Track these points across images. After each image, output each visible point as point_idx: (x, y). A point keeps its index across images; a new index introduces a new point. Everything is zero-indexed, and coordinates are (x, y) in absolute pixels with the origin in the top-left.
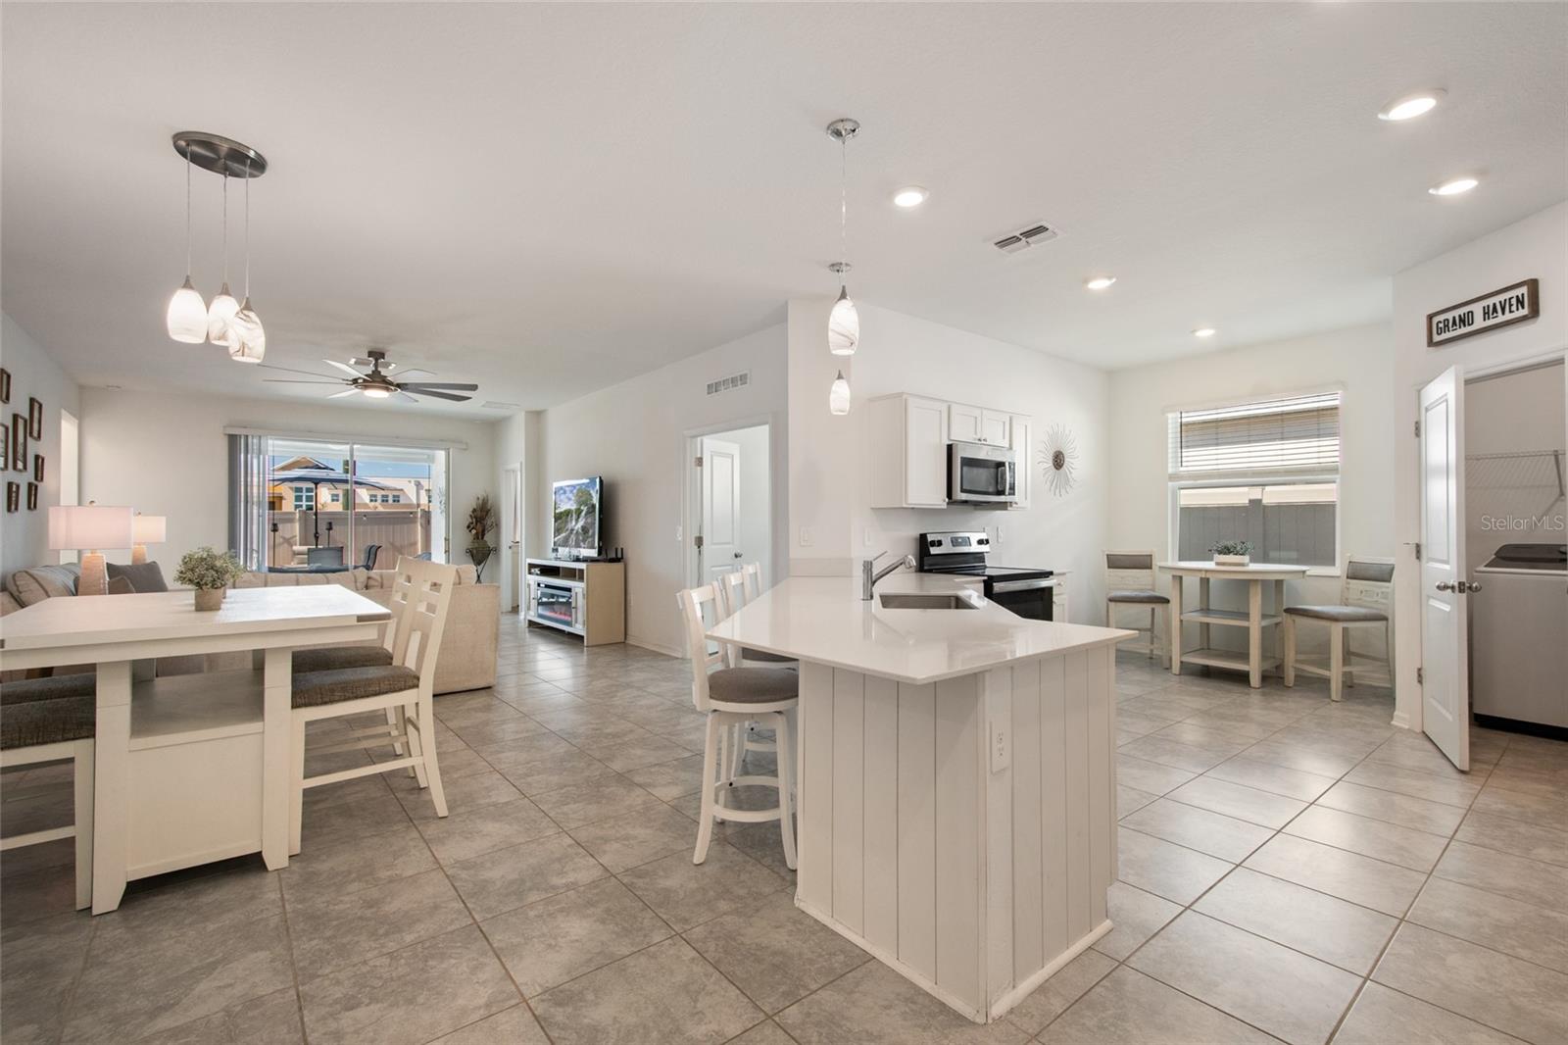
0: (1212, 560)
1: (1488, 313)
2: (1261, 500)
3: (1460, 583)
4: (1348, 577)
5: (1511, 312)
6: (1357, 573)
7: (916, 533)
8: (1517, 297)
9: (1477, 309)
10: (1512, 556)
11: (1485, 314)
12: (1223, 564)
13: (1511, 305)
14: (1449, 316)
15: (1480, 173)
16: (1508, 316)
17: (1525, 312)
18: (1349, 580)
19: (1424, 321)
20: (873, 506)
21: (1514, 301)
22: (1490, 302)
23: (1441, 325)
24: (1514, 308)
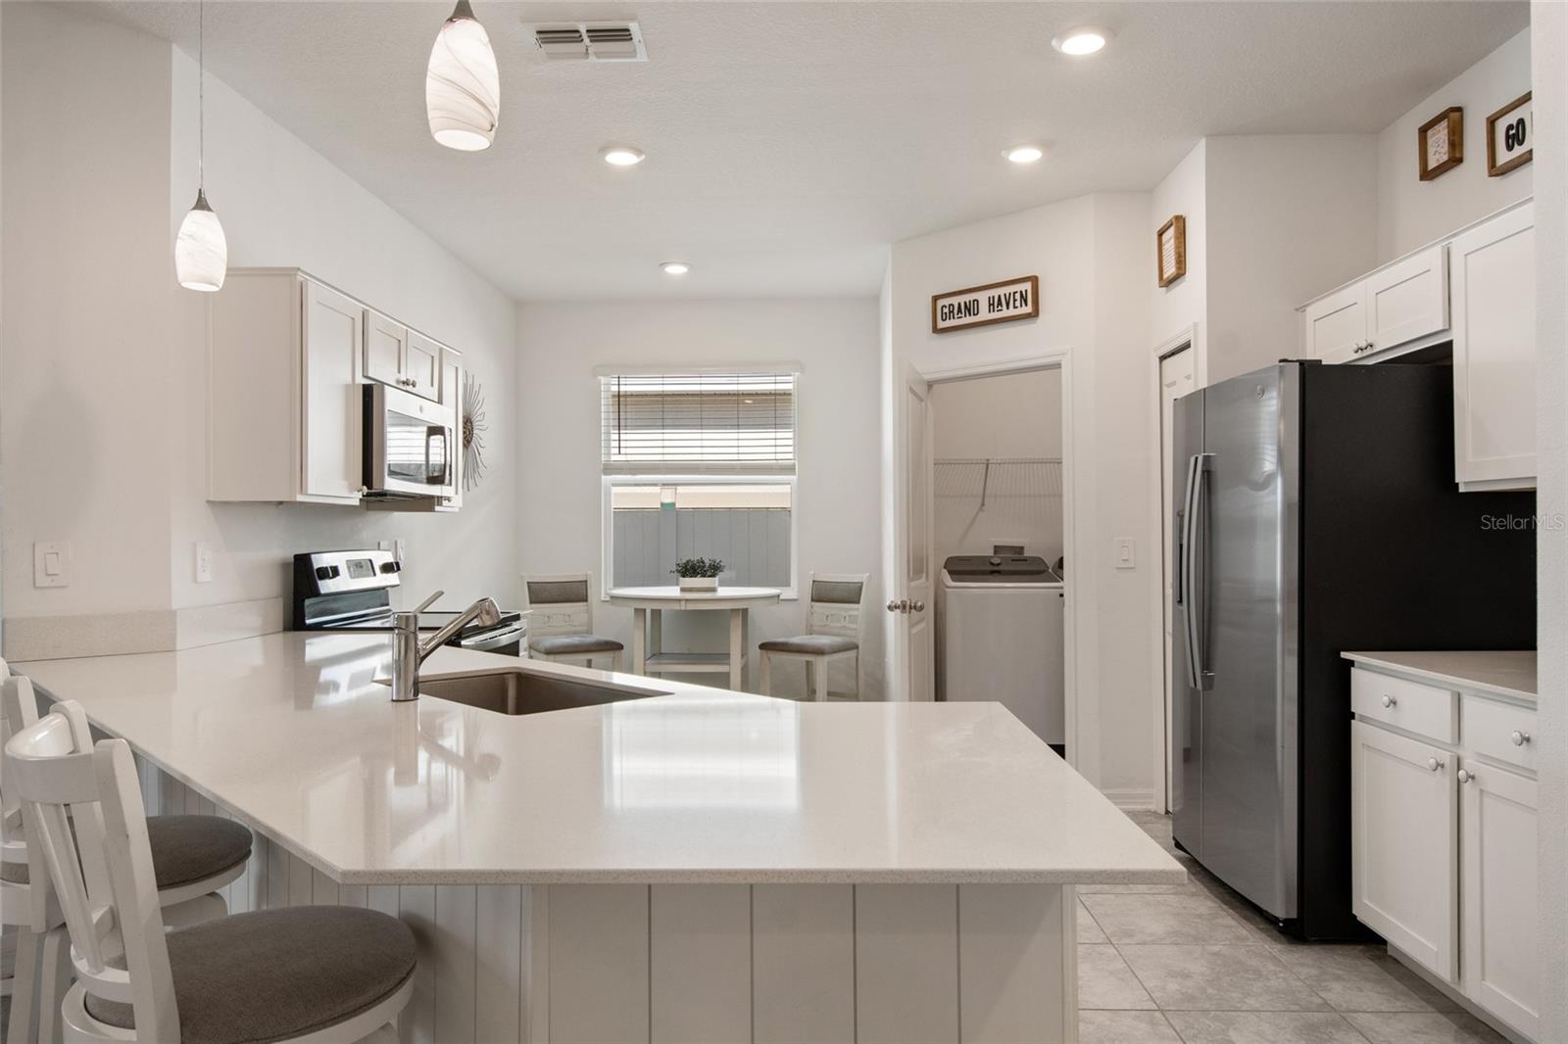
0: (677, 585)
1: (993, 304)
2: (674, 504)
3: (902, 602)
4: (812, 600)
5: (1015, 307)
6: (824, 594)
7: (289, 553)
8: (1021, 292)
9: (983, 298)
10: (963, 568)
11: (990, 305)
12: (691, 590)
13: (1015, 300)
14: (955, 301)
15: (1045, 144)
16: (1012, 312)
17: (1028, 309)
18: (813, 603)
19: (930, 300)
20: (212, 499)
21: (1018, 296)
22: (995, 293)
23: (946, 310)
24: (1018, 304)
